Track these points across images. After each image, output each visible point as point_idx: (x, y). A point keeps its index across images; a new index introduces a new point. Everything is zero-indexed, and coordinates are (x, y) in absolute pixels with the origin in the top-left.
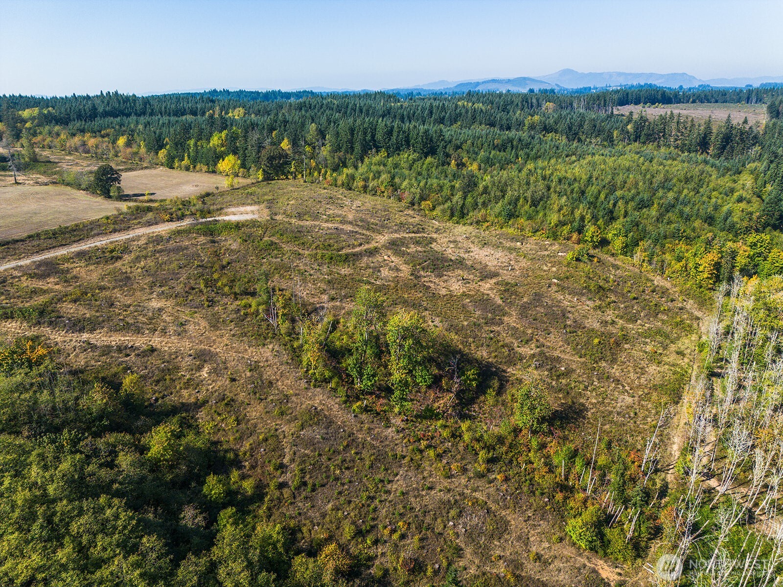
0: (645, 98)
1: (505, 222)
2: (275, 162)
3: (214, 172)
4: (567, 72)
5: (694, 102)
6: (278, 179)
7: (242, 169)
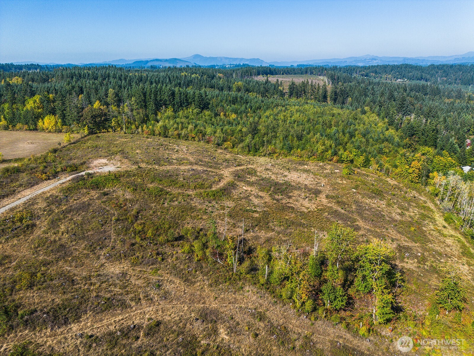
0: (262, 72)
1: (288, 153)
2: (98, 120)
3: (36, 129)
4: (197, 56)
5: (283, 74)
6: (100, 133)
7: (64, 127)
